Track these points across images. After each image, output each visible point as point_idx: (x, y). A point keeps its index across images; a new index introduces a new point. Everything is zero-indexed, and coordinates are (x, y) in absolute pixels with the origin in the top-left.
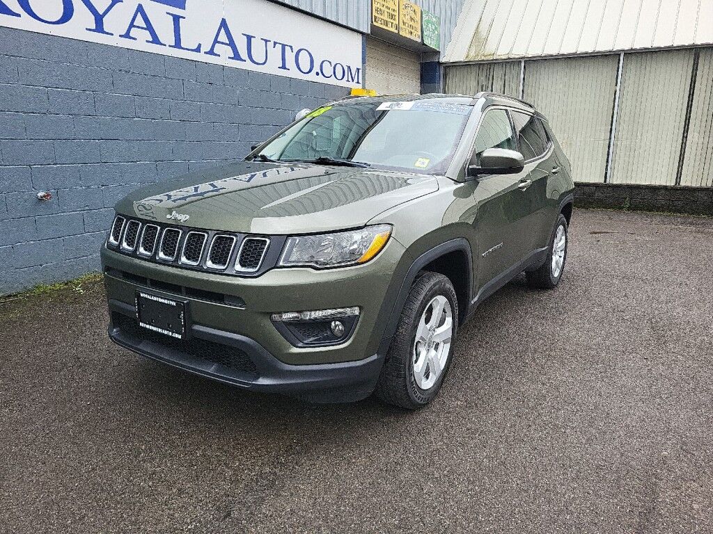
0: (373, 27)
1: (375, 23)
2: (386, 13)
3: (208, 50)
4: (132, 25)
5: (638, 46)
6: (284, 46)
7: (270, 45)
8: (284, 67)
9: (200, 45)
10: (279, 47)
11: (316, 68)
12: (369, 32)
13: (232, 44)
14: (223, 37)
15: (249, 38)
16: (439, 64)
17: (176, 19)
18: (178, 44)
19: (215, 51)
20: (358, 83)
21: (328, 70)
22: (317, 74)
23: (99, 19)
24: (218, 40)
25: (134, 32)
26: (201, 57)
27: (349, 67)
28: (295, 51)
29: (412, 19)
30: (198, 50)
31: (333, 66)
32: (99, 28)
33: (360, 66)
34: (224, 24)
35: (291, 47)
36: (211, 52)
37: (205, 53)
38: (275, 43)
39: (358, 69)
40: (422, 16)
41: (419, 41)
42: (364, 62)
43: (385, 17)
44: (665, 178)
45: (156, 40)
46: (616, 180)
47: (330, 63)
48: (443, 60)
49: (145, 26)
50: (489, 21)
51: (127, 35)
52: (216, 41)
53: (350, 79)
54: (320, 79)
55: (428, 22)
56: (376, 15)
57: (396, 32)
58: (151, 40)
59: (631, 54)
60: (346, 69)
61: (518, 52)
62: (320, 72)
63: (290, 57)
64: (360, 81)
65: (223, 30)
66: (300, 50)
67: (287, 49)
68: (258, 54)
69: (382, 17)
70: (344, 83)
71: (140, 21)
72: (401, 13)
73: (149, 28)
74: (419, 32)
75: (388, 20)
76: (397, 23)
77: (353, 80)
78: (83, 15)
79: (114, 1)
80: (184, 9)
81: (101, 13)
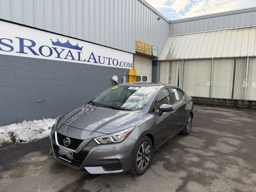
0: (136, 52)
1: (137, 51)
2: (140, 48)
3: (87, 60)
4: (67, 55)
5: (217, 57)
6: (109, 59)
7: (105, 58)
8: (109, 64)
9: (85, 60)
10: (108, 59)
11: (119, 64)
12: (135, 53)
13: (94, 59)
14: (92, 57)
15: (99, 57)
16: (158, 61)
17: (79, 53)
18: (79, 60)
19: (90, 61)
21: (122, 64)
22: (119, 65)
23: (59, 54)
24: (91, 58)
25: (68, 57)
26: (85, 63)
27: (129, 63)
28: (113, 60)
29: (149, 49)
30: (85, 61)
31: (124, 63)
32: (59, 57)
33: (132, 63)
34: (92, 54)
35: (112, 59)
36: (88, 61)
37: (87, 61)
38: (107, 58)
39: (132, 64)
40: (152, 48)
41: (151, 54)
42: (133, 61)
43: (140, 49)
44: (228, 97)
45: (73, 59)
46: (213, 96)
47: (123, 62)
48: (159, 59)
49: (71, 56)
50: (173, 48)
51: (66, 58)
52: (90, 58)
53: (129, 66)
54: (120, 67)
55: (154, 49)
56: (138, 48)
57: (144, 52)
58: (72, 59)
59: (215, 59)
60: (128, 64)
61: (182, 57)
62: (120, 65)
63: (111, 61)
64: (132, 67)
66: (114, 59)
67: (110, 59)
68: (102, 61)
69: (139, 49)
70: (127, 68)
71: (69, 54)
72: (145, 47)
73: (72, 56)
74: (151, 52)
75: (141, 49)
76: (144, 50)
77: (130, 67)
78: (55, 54)
79: (63, 50)
80: (82, 50)
81: (59, 53)
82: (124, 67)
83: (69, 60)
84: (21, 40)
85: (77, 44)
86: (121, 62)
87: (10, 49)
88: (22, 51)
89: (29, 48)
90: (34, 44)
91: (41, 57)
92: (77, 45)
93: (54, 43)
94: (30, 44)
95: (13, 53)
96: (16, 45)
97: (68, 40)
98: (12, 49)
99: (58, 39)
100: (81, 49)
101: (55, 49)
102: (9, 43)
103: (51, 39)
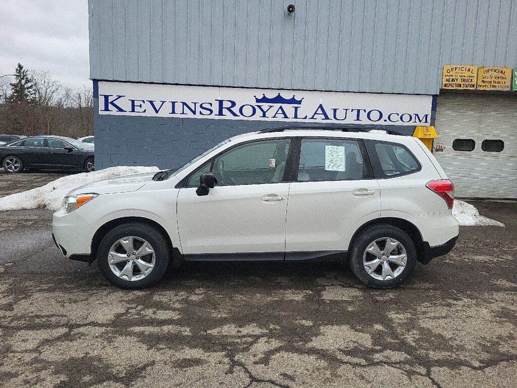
0: (441, 90)
1: (445, 88)
2: (459, 80)
12: (438, 93)
13: (324, 113)
14: (320, 111)
17: (296, 108)
18: (296, 117)
20: (426, 122)
26: (306, 121)
27: (417, 115)
29: (499, 78)
32: (264, 116)
36: (312, 118)
40: (512, 74)
41: (509, 89)
42: (434, 109)
43: (459, 82)
45: (286, 117)
51: (274, 117)
56: (448, 83)
57: (474, 88)
65: (320, 109)
69: (456, 82)
71: (280, 111)
72: (480, 77)
74: (508, 83)
75: (462, 83)
76: (474, 82)
77: (420, 121)
78: (259, 113)
79: (271, 107)
80: (300, 104)
81: (265, 111)
82: (400, 123)
83: (280, 118)
84: (221, 102)
85: (294, 96)
86: (390, 115)
87: (209, 112)
88: (221, 113)
89: (229, 109)
90: (234, 104)
91: (241, 118)
92: (293, 98)
93: (258, 101)
94: (230, 105)
95: (212, 117)
96: (215, 108)
97: (279, 94)
98: (211, 112)
99: (264, 95)
100: (299, 102)
101: (259, 107)
102: (208, 106)
103: (255, 96)
